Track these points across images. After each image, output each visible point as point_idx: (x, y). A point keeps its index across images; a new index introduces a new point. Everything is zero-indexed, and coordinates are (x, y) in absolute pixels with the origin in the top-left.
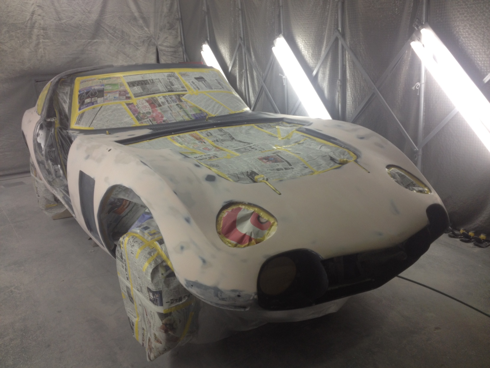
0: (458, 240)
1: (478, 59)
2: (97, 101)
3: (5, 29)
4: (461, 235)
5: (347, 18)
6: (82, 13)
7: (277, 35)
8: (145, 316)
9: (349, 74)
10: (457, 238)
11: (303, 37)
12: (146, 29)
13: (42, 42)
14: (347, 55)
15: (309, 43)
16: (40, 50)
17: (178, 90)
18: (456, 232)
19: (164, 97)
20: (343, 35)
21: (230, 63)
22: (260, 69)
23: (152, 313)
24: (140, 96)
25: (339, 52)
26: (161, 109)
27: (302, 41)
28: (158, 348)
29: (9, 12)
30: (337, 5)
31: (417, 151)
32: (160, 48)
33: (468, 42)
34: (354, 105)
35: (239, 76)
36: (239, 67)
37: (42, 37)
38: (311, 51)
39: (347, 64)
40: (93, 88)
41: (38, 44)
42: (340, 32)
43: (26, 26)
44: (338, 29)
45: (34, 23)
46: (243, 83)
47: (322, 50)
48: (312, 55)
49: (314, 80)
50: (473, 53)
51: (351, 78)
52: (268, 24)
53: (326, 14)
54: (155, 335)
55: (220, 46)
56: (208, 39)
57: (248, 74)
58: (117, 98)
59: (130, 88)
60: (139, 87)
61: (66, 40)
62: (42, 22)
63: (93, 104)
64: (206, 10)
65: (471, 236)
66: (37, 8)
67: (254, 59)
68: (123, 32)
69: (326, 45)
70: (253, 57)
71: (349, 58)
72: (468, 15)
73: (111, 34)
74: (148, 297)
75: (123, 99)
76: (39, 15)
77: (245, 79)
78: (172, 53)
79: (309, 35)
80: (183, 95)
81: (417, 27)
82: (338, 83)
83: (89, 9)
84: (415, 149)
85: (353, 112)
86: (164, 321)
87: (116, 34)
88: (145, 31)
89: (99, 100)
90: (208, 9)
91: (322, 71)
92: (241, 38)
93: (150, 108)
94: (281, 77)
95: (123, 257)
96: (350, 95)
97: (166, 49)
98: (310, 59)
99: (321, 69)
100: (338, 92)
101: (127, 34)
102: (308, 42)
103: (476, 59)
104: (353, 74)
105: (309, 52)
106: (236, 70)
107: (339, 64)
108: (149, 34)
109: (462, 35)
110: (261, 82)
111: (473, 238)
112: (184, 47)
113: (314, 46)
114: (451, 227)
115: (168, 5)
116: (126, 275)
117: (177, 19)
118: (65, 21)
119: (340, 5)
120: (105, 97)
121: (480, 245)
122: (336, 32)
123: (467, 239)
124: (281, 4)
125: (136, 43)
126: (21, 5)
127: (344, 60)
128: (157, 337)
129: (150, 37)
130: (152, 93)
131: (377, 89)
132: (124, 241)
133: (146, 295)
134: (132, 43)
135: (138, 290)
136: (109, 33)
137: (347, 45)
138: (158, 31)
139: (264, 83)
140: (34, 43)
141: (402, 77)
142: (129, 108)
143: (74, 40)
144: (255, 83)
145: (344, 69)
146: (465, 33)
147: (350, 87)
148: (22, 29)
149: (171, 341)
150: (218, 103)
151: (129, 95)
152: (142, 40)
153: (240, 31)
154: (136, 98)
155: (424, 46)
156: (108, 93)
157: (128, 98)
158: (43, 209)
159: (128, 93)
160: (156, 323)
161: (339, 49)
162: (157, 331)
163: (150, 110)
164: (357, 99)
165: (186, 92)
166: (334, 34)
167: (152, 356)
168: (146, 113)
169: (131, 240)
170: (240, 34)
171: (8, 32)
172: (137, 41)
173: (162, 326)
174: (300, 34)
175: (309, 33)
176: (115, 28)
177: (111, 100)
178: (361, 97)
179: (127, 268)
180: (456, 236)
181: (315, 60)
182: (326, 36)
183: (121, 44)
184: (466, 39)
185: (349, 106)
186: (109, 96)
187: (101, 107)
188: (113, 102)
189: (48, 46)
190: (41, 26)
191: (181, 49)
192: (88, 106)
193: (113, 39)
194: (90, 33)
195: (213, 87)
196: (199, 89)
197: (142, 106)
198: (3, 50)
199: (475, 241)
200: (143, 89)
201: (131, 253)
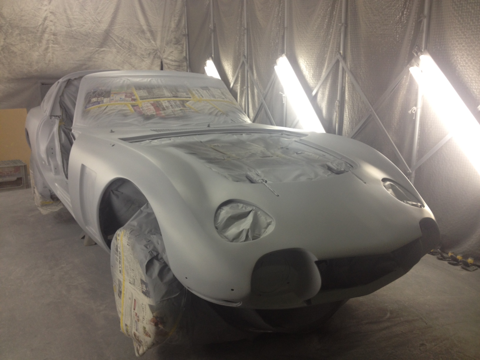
0: (446, 262)
1: (474, 87)
2: (103, 101)
3: (17, 32)
4: (449, 258)
5: (349, 42)
6: (93, 22)
7: (280, 55)
8: (133, 310)
9: (348, 95)
10: (445, 260)
11: (305, 58)
12: (153, 42)
13: (52, 46)
14: (347, 77)
15: (311, 63)
16: (49, 54)
17: (182, 96)
18: (445, 255)
19: (169, 101)
20: (344, 58)
21: (233, 79)
22: (261, 87)
23: (144, 306)
24: (145, 99)
25: (339, 74)
26: (165, 113)
27: (304, 61)
28: (147, 342)
29: (23, 16)
30: (340, 29)
31: (410, 173)
32: (165, 61)
33: (465, 70)
34: (351, 125)
35: (240, 92)
36: (240, 84)
37: (52, 42)
38: (312, 72)
39: (347, 86)
40: (100, 89)
41: (47, 49)
42: (342, 54)
43: (38, 31)
44: (340, 52)
45: (46, 29)
46: (244, 100)
47: (322, 71)
48: (313, 75)
49: (313, 99)
50: (469, 81)
51: (349, 99)
52: (273, 44)
53: (329, 37)
54: (144, 328)
55: (224, 63)
56: (213, 56)
57: (249, 91)
58: (123, 99)
59: (137, 90)
60: (145, 91)
61: (75, 47)
62: (53, 28)
63: (99, 103)
64: (212, 28)
65: (458, 260)
66: (49, 15)
67: (256, 77)
68: (130, 43)
69: (327, 67)
70: (255, 75)
71: (349, 80)
72: (466, 45)
73: (118, 44)
74: (141, 289)
75: (129, 100)
76: (51, 21)
77: (245, 96)
78: (176, 67)
79: (311, 56)
80: (187, 101)
81: (417, 53)
82: (337, 103)
83: (99, 19)
84: (408, 172)
85: (349, 132)
86: (154, 314)
87: (123, 45)
88: (152, 44)
89: (106, 100)
90: (215, 27)
91: (322, 91)
92: (244, 56)
93: (154, 111)
94: (281, 96)
95: (119, 250)
96: (347, 115)
97: (171, 63)
98: (310, 79)
99: (321, 89)
100: (336, 112)
101: (134, 45)
102: (309, 63)
103: (471, 87)
104: (352, 96)
105: (310, 73)
106: (237, 86)
107: (339, 86)
108: (155, 47)
109: (459, 63)
110: (262, 99)
111: (461, 261)
112: (188, 62)
113: (315, 67)
114: (440, 250)
115: (176, 21)
116: (120, 267)
117: (184, 35)
118: (75, 28)
119: (343, 29)
120: (111, 98)
121: (468, 268)
122: (338, 54)
123: (455, 262)
124: (286, 26)
125: (142, 55)
126: (35, 10)
127: (344, 82)
128: (146, 331)
129: (156, 50)
130: (158, 97)
131: (375, 111)
132: (121, 233)
133: (138, 287)
134: (139, 54)
135: (130, 283)
136: (117, 43)
137: (347, 67)
138: (164, 45)
139: (264, 100)
140: (44, 47)
141: (399, 101)
142: (134, 109)
143: (83, 47)
144: (255, 100)
145: (343, 91)
146: (462, 61)
147: (348, 108)
148: (33, 33)
149: (160, 334)
150: (220, 111)
151: (135, 98)
152: (149, 52)
153: (244, 49)
154: (141, 101)
155: (422, 71)
156: (115, 94)
157: (134, 100)
158: (38, 206)
159: (134, 96)
160: (147, 316)
161: (340, 70)
162: (147, 323)
163: (154, 112)
164: (354, 120)
165: (190, 99)
166: (335, 56)
167: (141, 352)
168: (150, 115)
169: (128, 232)
170: (244, 53)
171: (20, 34)
172: (143, 53)
173: (152, 318)
174: (303, 55)
175: (312, 54)
176: (123, 38)
177: (117, 101)
178: (358, 118)
179: (121, 261)
180: (444, 258)
181: (315, 80)
182: (327, 58)
183: (127, 55)
184: (463, 68)
185: (346, 126)
186: (116, 97)
187: (107, 106)
188: (119, 102)
189: (57, 51)
190: (52, 32)
191: (185, 64)
192: (94, 105)
193: (120, 49)
194: (98, 41)
195: (217, 97)
196: (203, 97)
197: (147, 108)
198: (13, 52)
199: (463, 265)
200: (149, 92)
201: (128, 245)
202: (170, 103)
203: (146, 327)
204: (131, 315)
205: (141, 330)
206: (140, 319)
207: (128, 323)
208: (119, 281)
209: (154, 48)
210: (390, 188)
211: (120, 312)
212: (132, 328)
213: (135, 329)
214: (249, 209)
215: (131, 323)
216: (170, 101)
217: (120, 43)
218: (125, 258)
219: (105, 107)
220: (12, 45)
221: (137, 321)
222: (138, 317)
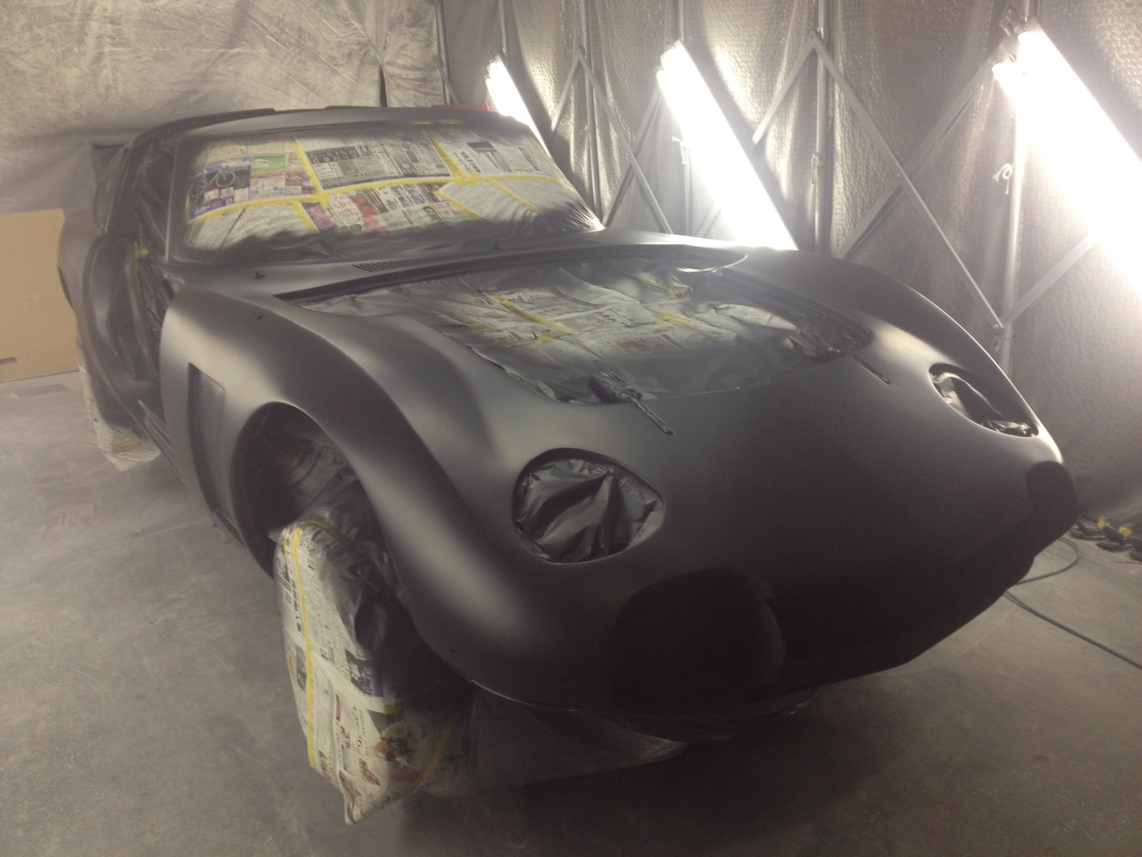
0: (1092, 544)
2: (233, 197)
3: (23, 20)
4: (1099, 533)
5: (840, 4)
7: (668, 43)
8: (335, 720)
9: (841, 140)
10: (1090, 539)
11: (732, 49)
12: (357, 25)
13: (110, 52)
14: (837, 94)
15: (746, 62)
16: (105, 72)
17: (427, 173)
18: (1089, 526)
19: (394, 189)
20: (829, 45)
21: (556, 109)
22: (626, 125)
23: (357, 712)
24: (336, 186)
25: (818, 86)
26: (386, 220)
27: (730, 57)
28: (371, 795)
31: (1000, 329)
32: (388, 69)
33: (1134, 67)
34: (850, 215)
35: (576, 140)
36: (575, 120)
37: (109, 40)
38: (750, 83)
39: (837, 116)
40: (224, 165)
41: (99, 58)
42: (823, 37)
43: (72, 15)
44: (818, 29)
45: (91, 8)
46: (585, 158)
47: (776, 81)
48: (753, 91)
49: (757, 152)
51: (845, 150)
52: (649, 15)
54: (363, 764)
55: (532, 69)
56: (504, 51)
57: (598, 137)
58: (282, 189)
59: (313, 165)
60: (334, 165)
61: (167, 49)
62: (109, 5)
63: (223, 203)
65: (1122, 536)
67: (612, 100)
68: (300, 30)
69: (786, 70)
70: (610, 95)
71: (842, 101)
73: (272, 35)
74: (348, 673)
75: (296, 191)
77: (589, 148)
78: (417, 83)
79: (745, 44)
80: (441, 185)
81: (1011, 28)
82: (815, 160)
84: (996, 326)
85: (847, 231)
86: (384, 733)
87: (284, 37)
88: (354, 30)
89: (239, 194)
91: (777, 131)
92: (581, 47)
93: (360, 215)
94: (677, 145)
95: (291, 576)
96: (842, 190)
97: (404, 73)
98: (747, 101)
99: (774, 127)
100: (813, 182)
101: (310, 35)
102: (743, 61)
104: (852, 140)
105: (746, 86)
106: (568, 126)
107: (818, 116)
108: (363, 37)
109: (1119, 49)
110: (629, 157)
111: (1128, 541)
112: (445, 70)
113: (758, 70)
116: (297, 617)
118: (164, 2)
120: (253, 188)
122: (812, 37)
123: (1115, 544)
125: (332, 58)
127: (831, 105)
128: (368, 770)
129: (365, 45)
130: (366, 178)
131: (910, 178)
132: (293, 537)
133: (342, 668)
134: (323, 58)
135: (323, 656)
136: (269, 33)
137: (837, 68)
138: (385, 30)
139: (634, 159)
140: (91, 54)
141: (969, 151)
142: (309, 214)
143: (186, 49)
144: (613, 159)
145: (829, 128)
146: (1125, 44)
147: (842, 172)
148: (62, 21)
149: (402, 780)
150: (524, 205)
151: (310, 184)
152: (347, 51)
153: (581, 32)
154: (328, 191)
155: (1024, 74)
156: (261, 177)
157: (309, 190)
158: (106, 452)
159: (308, 179)
160: (368, 737)
161: (818, 77)
162: (367, 754)
163: (359, 219)
164: (859, 200)
165: (447, 178)
166: (806, 41)
167: (357, 813)
168: (351, 227)
169: (310, 536)
170: (580, 39)
171: (30, 27)
172: (334, 53)
173: (380, 743)
174: (726, 42)
175: (747, 39)
176: (282, 20)
177: (267, 196)
178: (868, 195)
179: (297, 602)
180: (1087, 535)
181: (759, 104)
182: (787, 47)
183: (296, 61)
184: (1129, 60)
185: (839, 217)
186: (263, 185)
187: (244, 210)
188: (271, 199)
189: (124, 62)
190: (108, 15)
191: (438, 73)
192: (212, 208)
193: (278, 47)
194: (224, 32)
195: (513, 168)
196: (478, 171)
197: (340, 210)
198: (16, 71)
199: (1134, 549)
200: (345, 169)
201: (310, 567)
202: (397, 191)
203: (366, 761)
204: (332, 732)
205: (355, 767)
206: (351, 742)
207: (326, 751)
208: (299, 649)
209: (361, 39)
210: (950, 389)
211: (306, 723)
212: (335, 762)
213: (342, 764)
214: (600, 470)
215: (331, 750)
216: (397, 187)
217: (275, 32)
218: (305, 597)
219: (240, 211)
220: (12, 53)
221: (345, 746)
222: (348, 737)
